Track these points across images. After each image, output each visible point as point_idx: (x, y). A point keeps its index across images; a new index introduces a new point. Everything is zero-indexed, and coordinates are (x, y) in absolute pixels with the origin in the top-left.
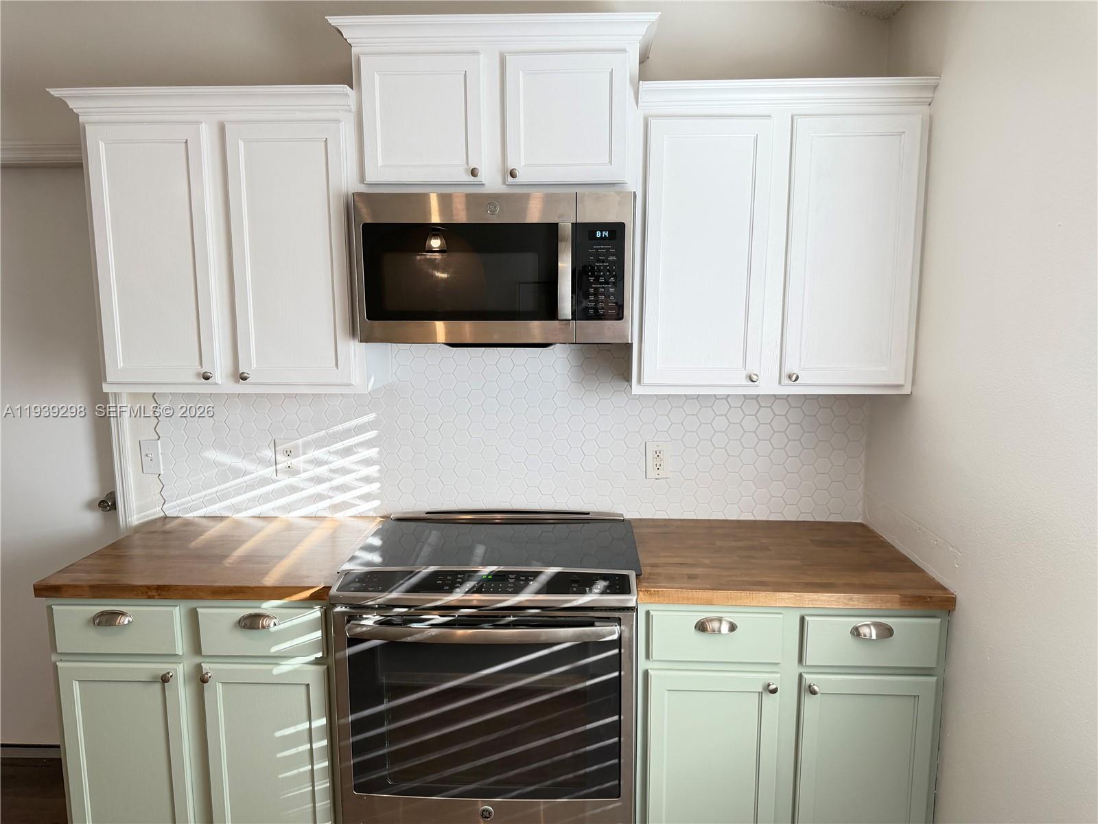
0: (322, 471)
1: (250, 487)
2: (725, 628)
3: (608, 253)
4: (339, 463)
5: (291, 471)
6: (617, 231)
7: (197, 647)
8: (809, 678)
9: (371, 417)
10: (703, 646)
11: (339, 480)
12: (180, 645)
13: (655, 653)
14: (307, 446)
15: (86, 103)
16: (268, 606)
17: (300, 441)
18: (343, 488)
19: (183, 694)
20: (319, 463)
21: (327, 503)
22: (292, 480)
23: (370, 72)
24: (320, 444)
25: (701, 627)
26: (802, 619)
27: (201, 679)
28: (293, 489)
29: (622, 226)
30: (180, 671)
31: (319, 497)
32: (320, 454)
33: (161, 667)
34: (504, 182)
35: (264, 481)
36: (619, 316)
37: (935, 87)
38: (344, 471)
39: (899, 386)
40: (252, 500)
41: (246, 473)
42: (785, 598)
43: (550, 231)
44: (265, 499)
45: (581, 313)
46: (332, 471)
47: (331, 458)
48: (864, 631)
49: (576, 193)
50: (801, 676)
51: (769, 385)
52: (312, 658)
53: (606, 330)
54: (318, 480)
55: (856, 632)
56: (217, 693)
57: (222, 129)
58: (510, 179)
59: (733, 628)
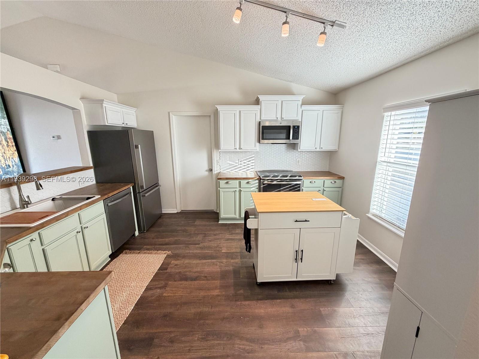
0: (246, 164)
1: (234, 167)
2: (314, 182)
3: (297, 130)
4: (248, 163)
5: (241, 164)
6: (298, 127)
7: (240, 187)
8: (325, 189)
9: (254, 155)
10: (311, 185)
11: (248, 166)
12: (238, 186)
13: (304, 186)
14: (243, 160)
15: (219, 108)
16: (250, 180)
17: (242, 159)
18: (249, 167)
19: (237, 193)
20: (245, 163)
21: (246, 169)
22: (241, 166)
23: (263, 104)
24: (245, 160)
25: (310, 182)
26: (324, 181)
27: (240, 191)
28: (241, 167)
29: (299, 126)
30: (238, 190)
31: (245, 168)
32: (245, 161)
33: (235, 189)
34: (281, 119)
35: (236, 166)
36: (298, 139)
37: (343, 106)
38: (249, 164)
39: (336, 149)
40: (234, 169)
41: (234, 165)
42: (322, 178)
43: (290, 127)
44: (236, 169)
45: (293, 139)
46: (247, 164)
47: (247, 162)
48: (332, 182)
49: (293, 121)
50: (323, 189)
51: (318, 150)
52: (256, 188)
53: (295, 141)
54: (245, 166)
55: (331, 182)
56: (242, 193)
57: (240, 112)
58: (282, 119)
59: (315, 182)
